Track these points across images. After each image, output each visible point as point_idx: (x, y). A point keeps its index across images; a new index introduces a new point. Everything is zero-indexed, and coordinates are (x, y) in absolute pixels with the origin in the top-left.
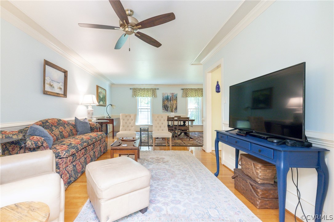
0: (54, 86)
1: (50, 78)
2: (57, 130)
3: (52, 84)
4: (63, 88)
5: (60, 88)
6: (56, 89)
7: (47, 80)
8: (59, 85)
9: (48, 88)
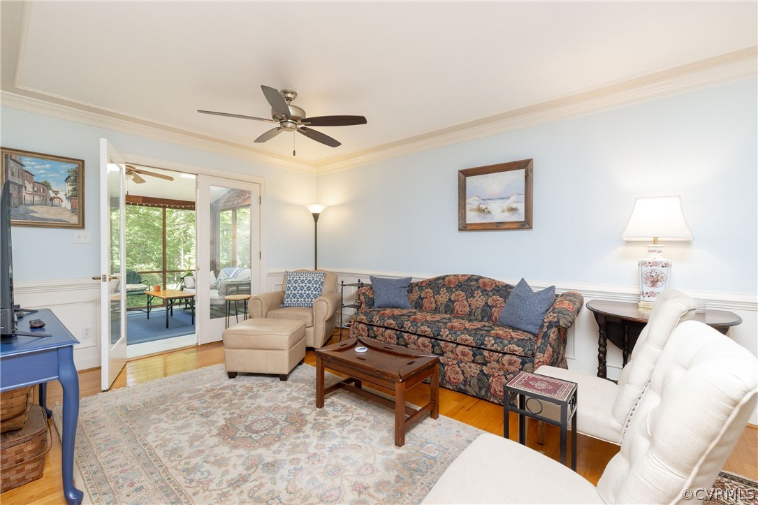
0: (490, 210)
1: (479, 197)
2: (482, 299)
3: (484, 207)
4: (521, 207)
5: (512, 210)
6: (498, 215)
7: (472, 202)
8: (507, 204)
9: (472, 217)
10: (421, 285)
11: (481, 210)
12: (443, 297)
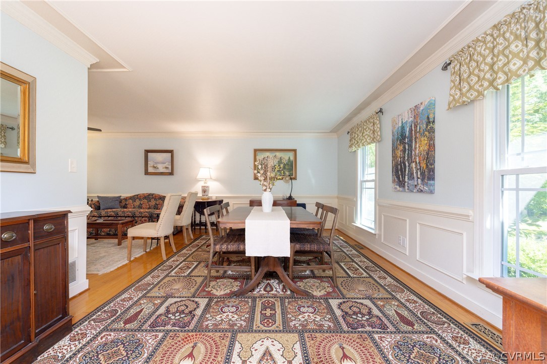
0: (158, 167)
1: (153, 161)
3: (156, 166)
4: (170, 167)
5: (167, 168)
6: (161, 169)
7: (150, 163)
8: (165, 165)
9: (150, 170)
10: (126, 199)
11: (154, 167)
12: (137, 203)
